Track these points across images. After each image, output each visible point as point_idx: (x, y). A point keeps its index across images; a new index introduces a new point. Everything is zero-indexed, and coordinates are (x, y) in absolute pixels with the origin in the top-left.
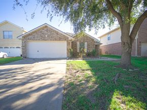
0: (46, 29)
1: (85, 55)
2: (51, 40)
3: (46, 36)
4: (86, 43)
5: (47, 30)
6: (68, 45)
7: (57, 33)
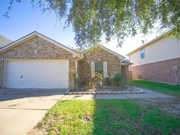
0: (35, 40)
1: (101, 83)
2: (43, 58)
3: (36, 51)
4: (105, 63)
5: (37, 43)
6: (70, 67)
7: (54, 47)
